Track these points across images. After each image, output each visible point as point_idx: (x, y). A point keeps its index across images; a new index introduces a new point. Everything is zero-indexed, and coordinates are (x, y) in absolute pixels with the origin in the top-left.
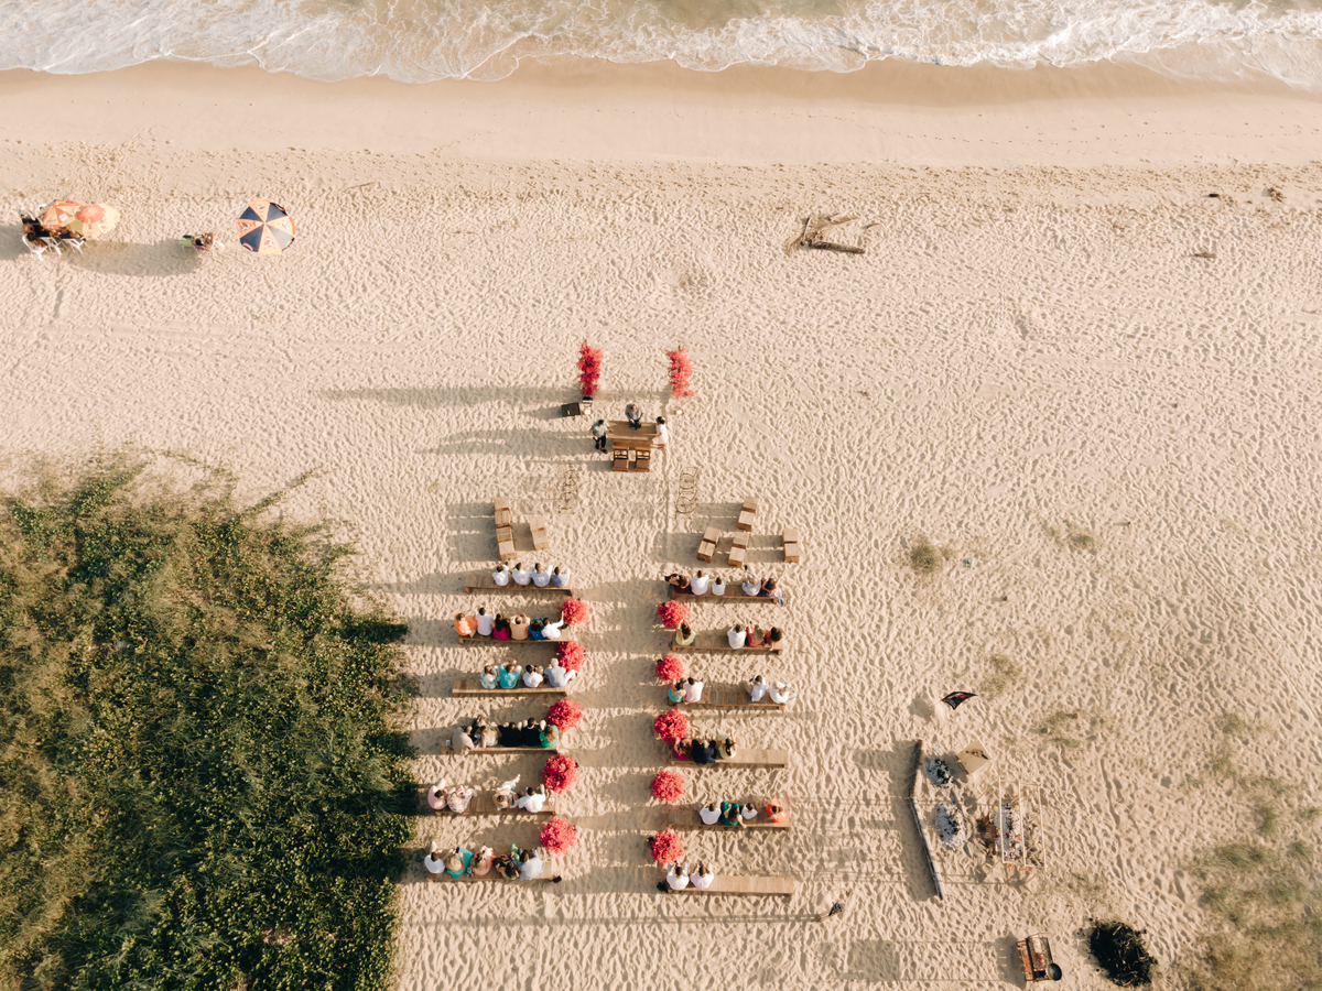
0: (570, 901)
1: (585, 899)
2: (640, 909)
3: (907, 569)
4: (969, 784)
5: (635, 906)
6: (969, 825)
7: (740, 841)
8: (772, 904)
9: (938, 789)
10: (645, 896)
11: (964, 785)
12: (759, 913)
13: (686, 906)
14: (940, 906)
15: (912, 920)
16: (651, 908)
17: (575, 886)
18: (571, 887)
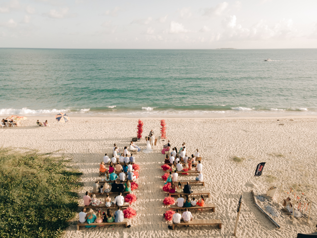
0: (134, 233)
1: (139, 233)
2: (162, 235)
3: (233, 161)
4: (274, 201)
5: (160, 234)
6: (279, 210)
7: (197, 216)
8: (214, 232)
9: (263, 202)
10: (164, 231)
11: (272, 201)
12: (210, 234)
13: (180, 233)
14: (280, 231)
15: (271, 235)
16: (166, 234)
17: (136, 229)
18: (134, 229)
